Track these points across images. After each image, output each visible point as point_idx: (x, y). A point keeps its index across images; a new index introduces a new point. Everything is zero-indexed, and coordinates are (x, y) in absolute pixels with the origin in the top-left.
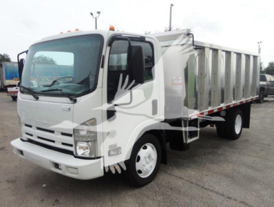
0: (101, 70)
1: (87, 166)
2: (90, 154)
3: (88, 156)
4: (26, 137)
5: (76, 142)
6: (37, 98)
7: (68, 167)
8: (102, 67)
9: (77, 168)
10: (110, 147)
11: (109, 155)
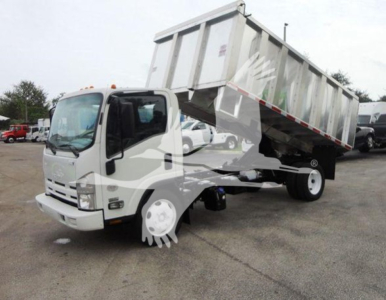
0: (99, 126)
1: (85, 217)
2: (90, 206)
3: (87, 208)
4: (49, 191)
5: (79, 195)
6: (55, 153)
7: (70, 218)
8: (101, 123)
9: (75, 219)
10: (111, 200)
11: (110, 208)
